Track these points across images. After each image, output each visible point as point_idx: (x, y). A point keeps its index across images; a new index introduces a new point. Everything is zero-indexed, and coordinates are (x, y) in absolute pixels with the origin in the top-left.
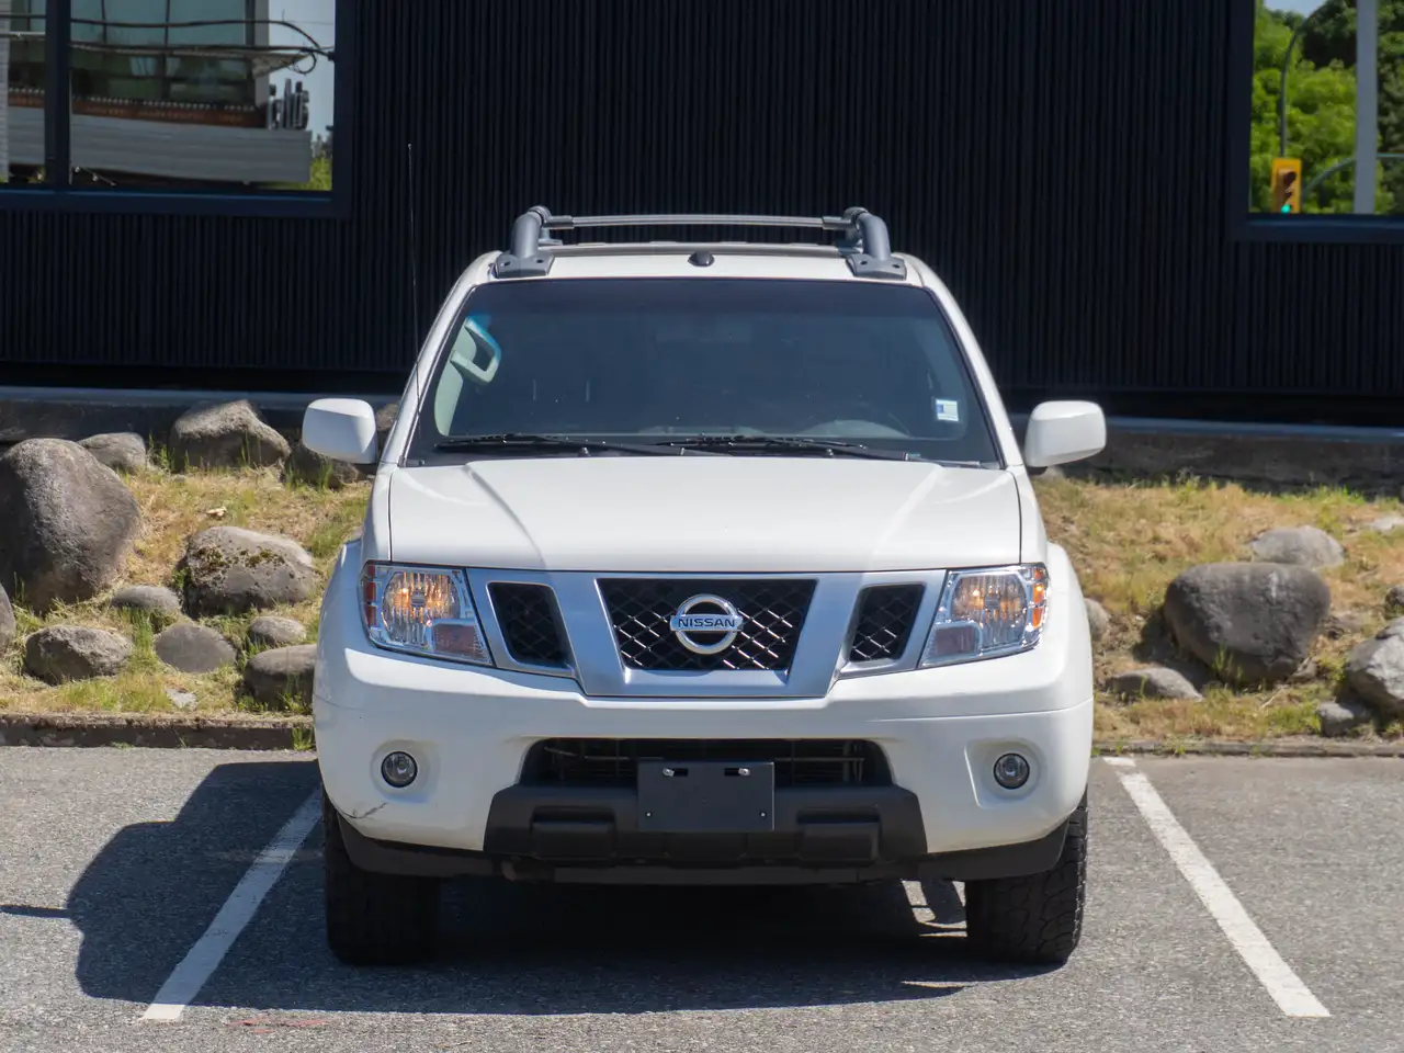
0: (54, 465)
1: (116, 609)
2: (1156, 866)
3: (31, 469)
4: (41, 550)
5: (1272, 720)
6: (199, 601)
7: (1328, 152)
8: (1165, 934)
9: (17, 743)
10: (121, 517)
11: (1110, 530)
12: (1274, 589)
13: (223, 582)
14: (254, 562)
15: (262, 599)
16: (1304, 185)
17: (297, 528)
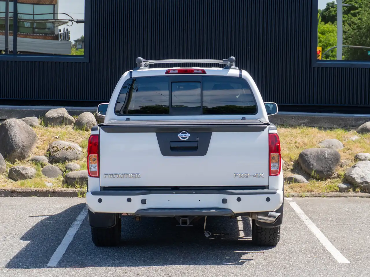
0: (15, 125)
1: (32, 162)
2: (301, 225)
3: (9, 126)
4: (12, 147)
5: (327, 188)
6: (53, 160)
7: (328, 45)
8: (305, 242)
9: (7, 196)
10: (33, 139)
11: (284, 140)
12: (326, 155)
13: (59, 155)
14: (67, 149)
15: (69, 159)
16: (322, 54)
17: (77, 141)
